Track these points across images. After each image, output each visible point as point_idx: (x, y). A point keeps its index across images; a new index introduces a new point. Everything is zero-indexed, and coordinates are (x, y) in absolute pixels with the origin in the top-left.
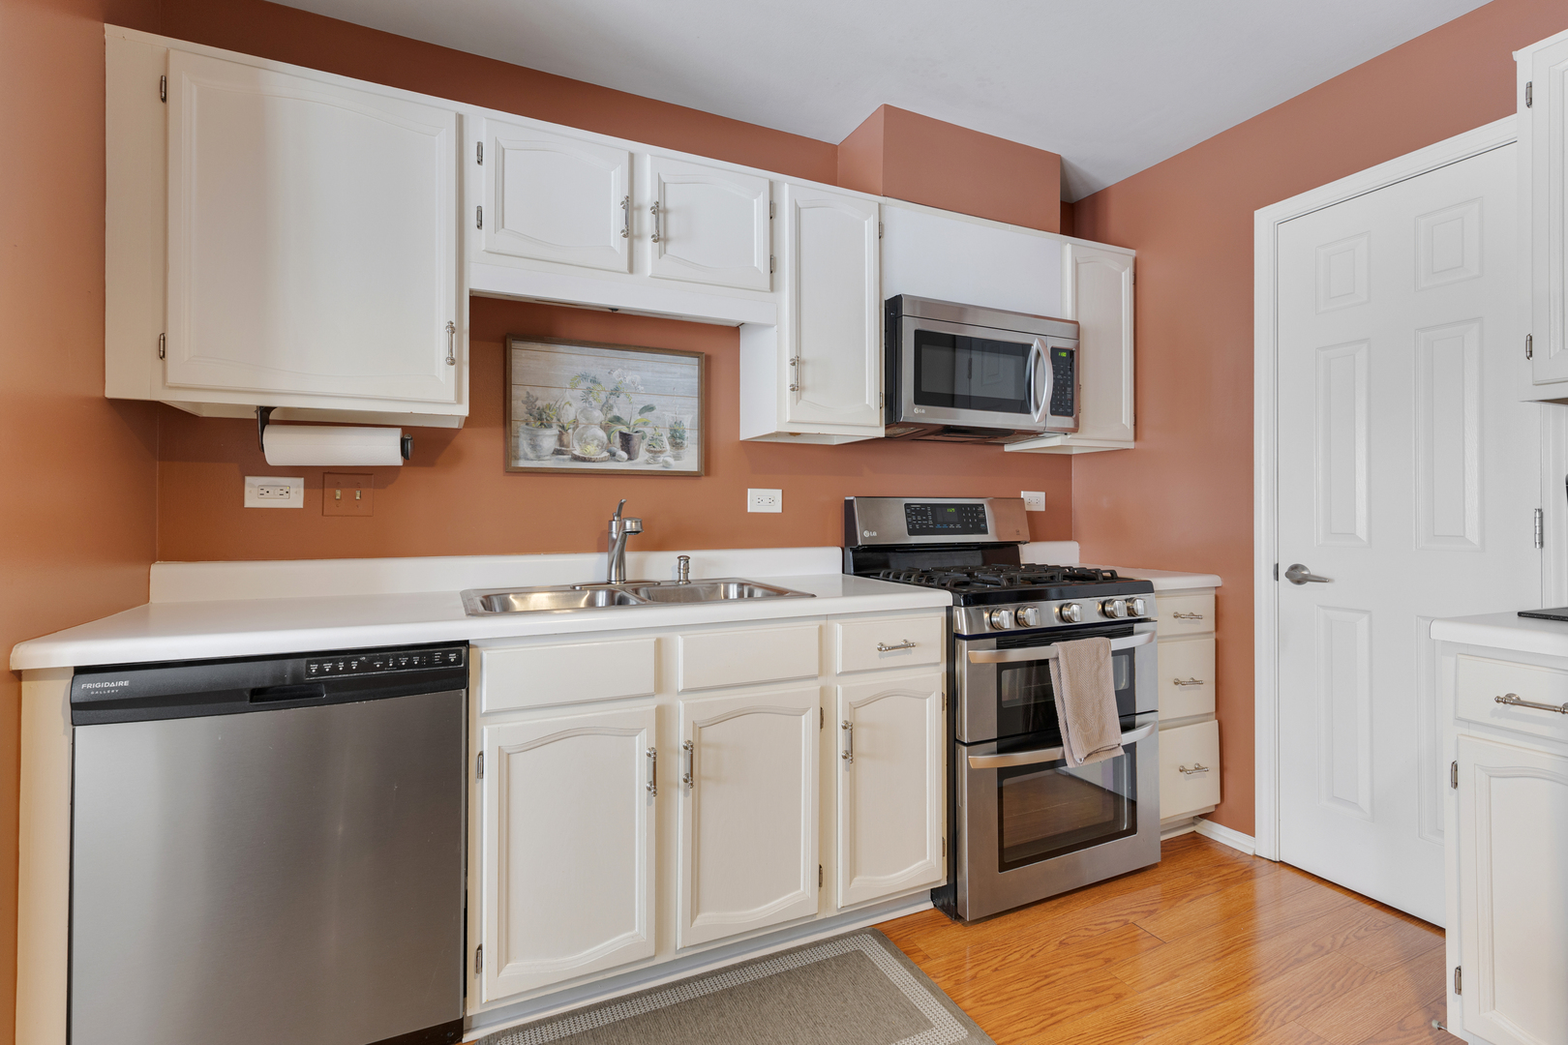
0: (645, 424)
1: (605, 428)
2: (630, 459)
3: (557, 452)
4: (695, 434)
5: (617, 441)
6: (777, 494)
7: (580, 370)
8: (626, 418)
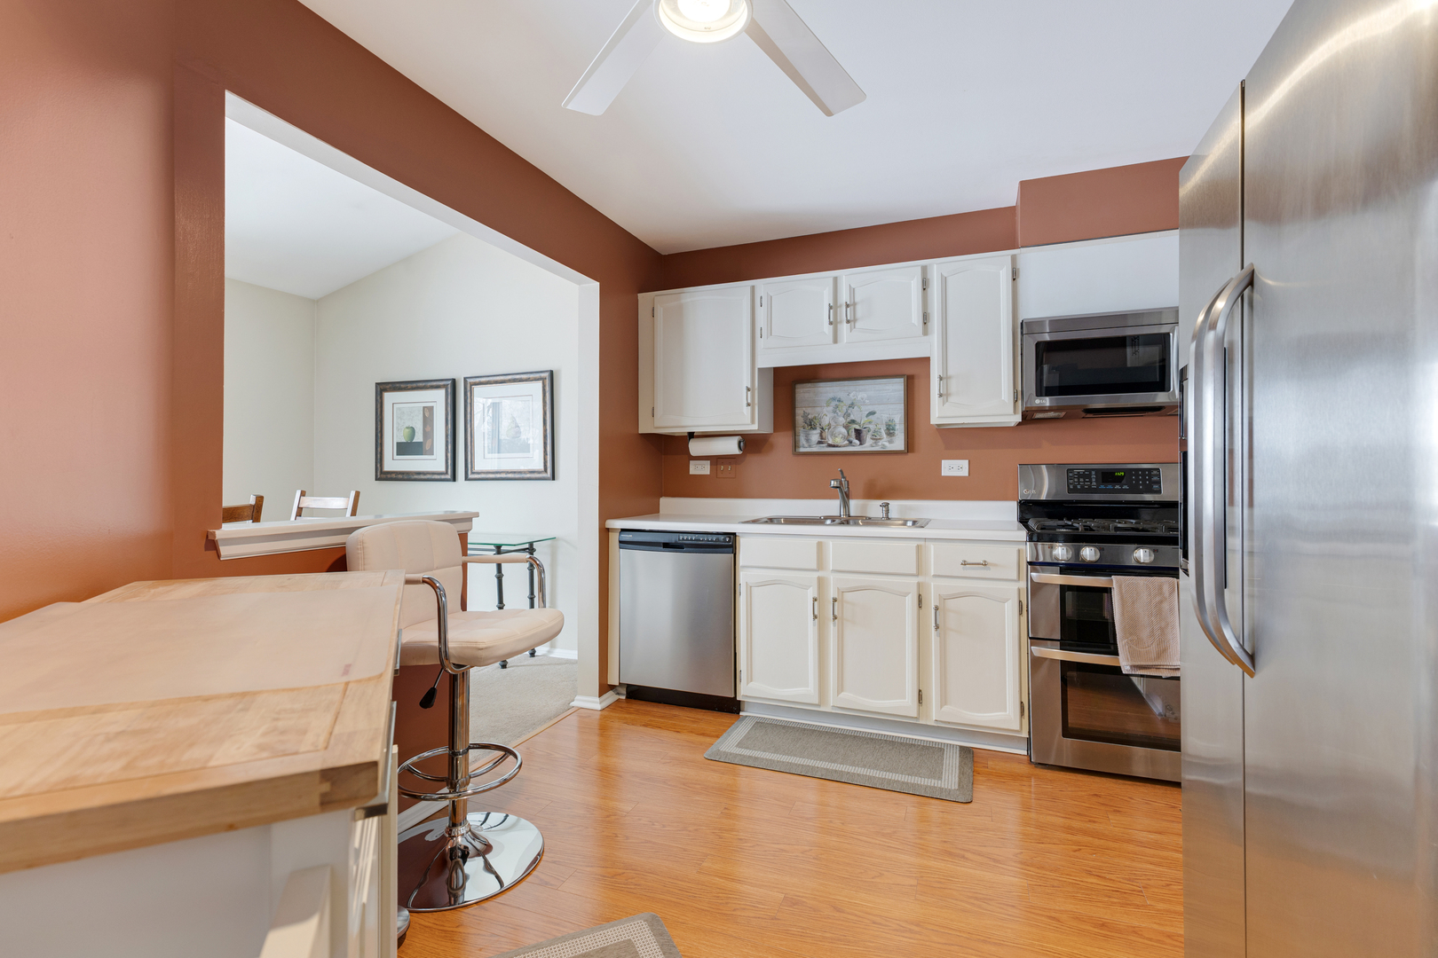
0: (870, 423)
1: (846, 427)
2: (861, 444)
3: (820, 443)
4: (903, 426)
5: (853, 434)
6: (965, 463)
7: (831, 395)
8: (858, 420)
